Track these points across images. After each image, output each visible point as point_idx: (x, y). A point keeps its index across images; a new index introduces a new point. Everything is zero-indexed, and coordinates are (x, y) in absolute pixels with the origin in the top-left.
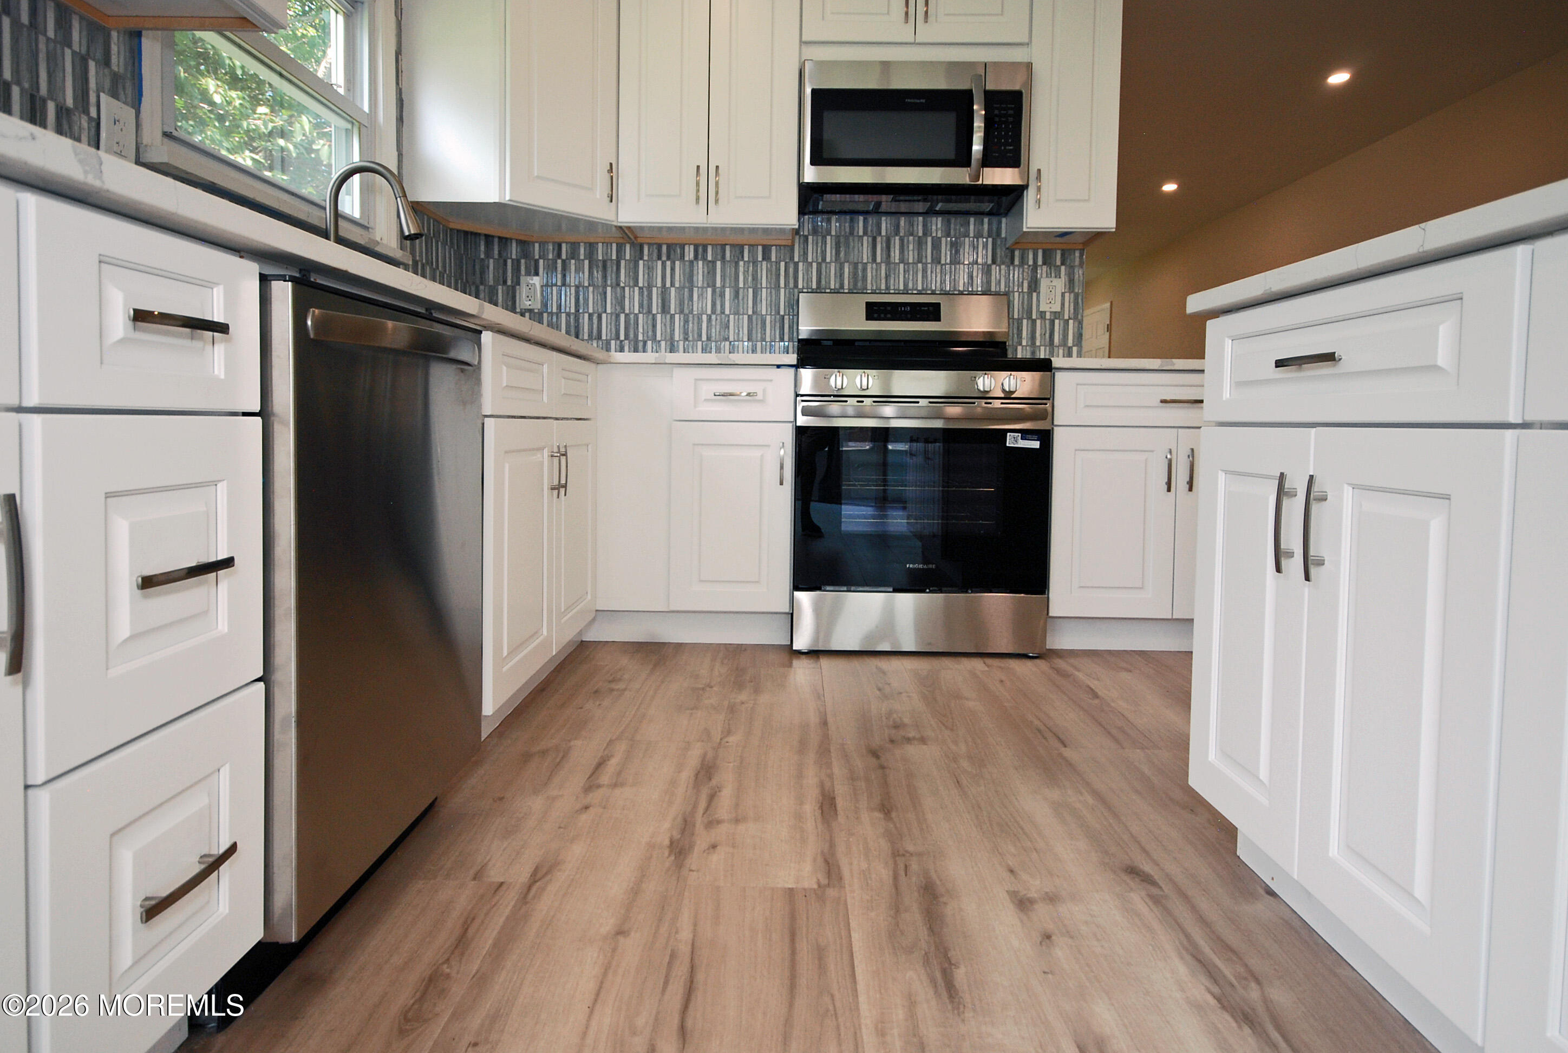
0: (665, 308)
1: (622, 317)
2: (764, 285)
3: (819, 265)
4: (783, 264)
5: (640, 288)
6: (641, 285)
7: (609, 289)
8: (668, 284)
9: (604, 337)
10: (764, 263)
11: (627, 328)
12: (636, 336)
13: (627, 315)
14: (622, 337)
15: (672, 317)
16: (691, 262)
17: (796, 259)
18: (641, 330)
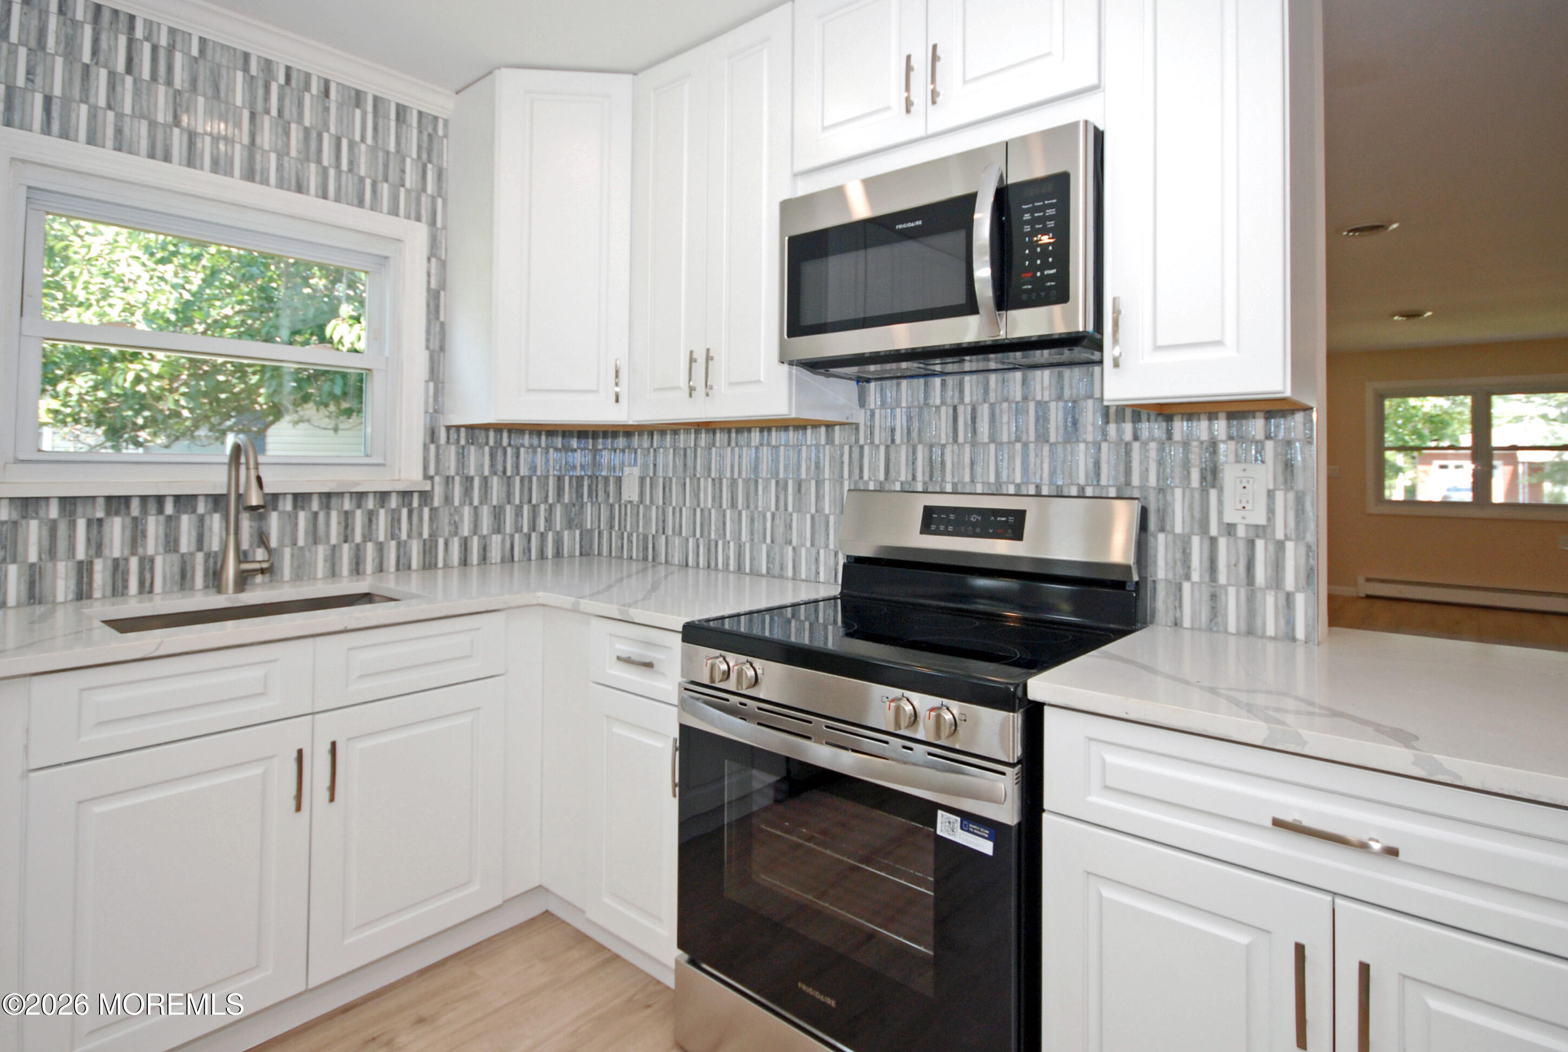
0: (733, 504)
1: (698, 511)
2: (827, 476)
3: (887, 447)
4: (847, 448)
5: (713, 480)
6: (713, 475)
7: (688, 480)
8: (736, 476)
9: (684, 534)
10: (827, 447)
11: (702, 525)
12: (709, 534)
13: (702, 510)
14: (698, 535)
15: (740, 513)
16: (757, 448)
17: (862, 442)
18: (713, 527)
